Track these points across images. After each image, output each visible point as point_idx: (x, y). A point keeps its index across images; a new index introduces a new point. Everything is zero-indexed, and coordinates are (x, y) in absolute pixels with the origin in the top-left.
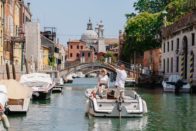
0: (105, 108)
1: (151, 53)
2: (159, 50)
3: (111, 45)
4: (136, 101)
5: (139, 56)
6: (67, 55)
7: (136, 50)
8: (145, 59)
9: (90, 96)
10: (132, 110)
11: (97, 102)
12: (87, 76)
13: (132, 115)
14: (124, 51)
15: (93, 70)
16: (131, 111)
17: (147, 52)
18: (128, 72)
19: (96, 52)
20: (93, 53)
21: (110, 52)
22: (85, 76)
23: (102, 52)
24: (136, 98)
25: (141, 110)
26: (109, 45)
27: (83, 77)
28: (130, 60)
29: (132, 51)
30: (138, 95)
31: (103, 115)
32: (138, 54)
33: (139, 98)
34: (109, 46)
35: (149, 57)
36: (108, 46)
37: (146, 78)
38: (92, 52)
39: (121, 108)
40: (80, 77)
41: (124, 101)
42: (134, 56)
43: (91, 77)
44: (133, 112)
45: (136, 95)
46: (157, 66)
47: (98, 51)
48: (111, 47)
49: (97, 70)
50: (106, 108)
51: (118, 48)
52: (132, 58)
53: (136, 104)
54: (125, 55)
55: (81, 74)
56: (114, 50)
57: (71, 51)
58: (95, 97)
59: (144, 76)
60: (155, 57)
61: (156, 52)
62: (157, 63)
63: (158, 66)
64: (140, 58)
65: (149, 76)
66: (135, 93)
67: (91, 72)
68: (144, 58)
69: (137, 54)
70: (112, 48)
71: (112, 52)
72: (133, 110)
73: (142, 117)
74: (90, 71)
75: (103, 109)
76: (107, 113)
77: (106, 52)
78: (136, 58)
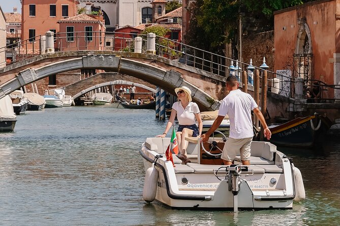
0: (197, 188)
1: (305, 20)
2: (335, 5)
3: (157, 5)
4: (275, 168)
5: (256, 32)
6: (19, 36)
7: (244, 10)
8: (281, 40)
9: (157, 157)
10: (265, 190)
11: (175, 171)
12: (79, 102)
13: (267, 205)
14: (202, 15)
15: (100, 83)
16: (263, 194)
17: (286, 14)
18: (220, 87)
19: (111, 26)
20: (102, 28)
21: (153, 25)
22: (75, 100)
23: (131, 25)
24: (274, 160)
25: (289, 192)
26: (151, 6)
27: (65, 106)
28: (223, 47)
29: (230, 16)
30: (281, 154)
31: (191, 204)
32: (253, 26)
33: (283, 160)
34: (153, 9)
35: (294, 33)
36: (147, 8)
37: (291, 110)
38: (97, 24)
39: (237, 187)
40: (58, 103)
41: (247, 168)
42: (237, 32)
43: (95, 104)
44: (268, 196)
45: (275, 154)
46: (328, 65)
47: (118, 23)
48: (156, 10)
49: (113, 83)
50: (198, 186)
51: (178, 12)
52: (229, 37)
53: (277, 177)
54: (207, 29)
55: (61, 97)
56: (167, 20)
57: (31, 23)
58: (171, 160)
59: (282, 102)
60: (318, 33)
61: (323, 15)
62: (327, 53)
63: (332, 64)
64: (260, 37)
65: (302, 105)
66: (273, 148)
67: (93, 87)
68: (277, 38)
69: (248, 23)
70: (160, 13)
71: (162, 26)
72: (269, 190)
73: (291, 208)
74: (91, 84)
75: (190, 190)
76: (202, 199)
77: (142, 27)
78: (244, 38)
